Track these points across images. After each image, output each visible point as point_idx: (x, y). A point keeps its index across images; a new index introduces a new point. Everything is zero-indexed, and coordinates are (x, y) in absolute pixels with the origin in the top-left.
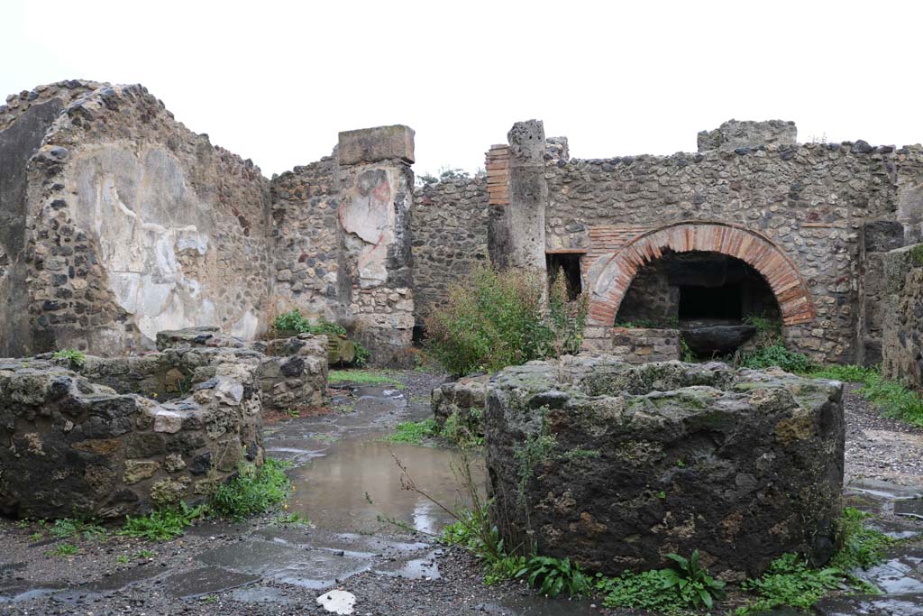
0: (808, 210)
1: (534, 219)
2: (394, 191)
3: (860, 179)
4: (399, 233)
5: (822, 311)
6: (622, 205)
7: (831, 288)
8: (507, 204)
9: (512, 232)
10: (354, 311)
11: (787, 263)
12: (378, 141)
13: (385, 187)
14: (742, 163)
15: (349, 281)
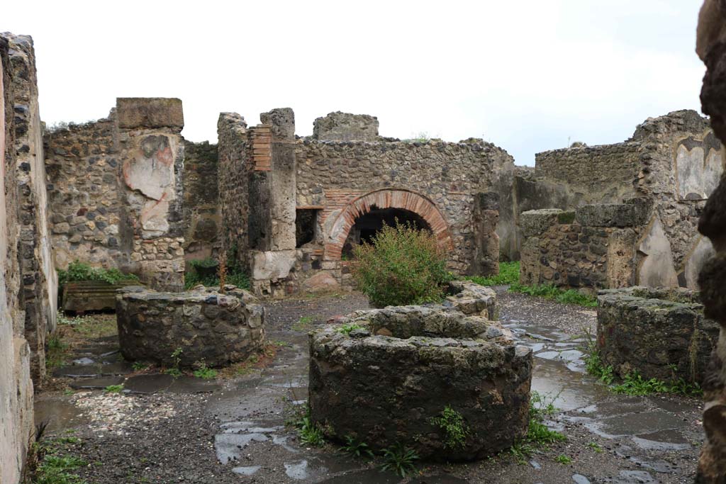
0: (451, 183)
1: (288, 184)
2: (175, 155)
3: (476, 166)
4: (179, 191)
5: (458, 244)
6: (347, 175)
7: (462, 231)
8: (269, 171)
9: (273, 193)
10: (136, 258)
11: (440, 216)
12: (158, 110)
13: (167, 151)
14: (417, 152)
15: (130, 232)
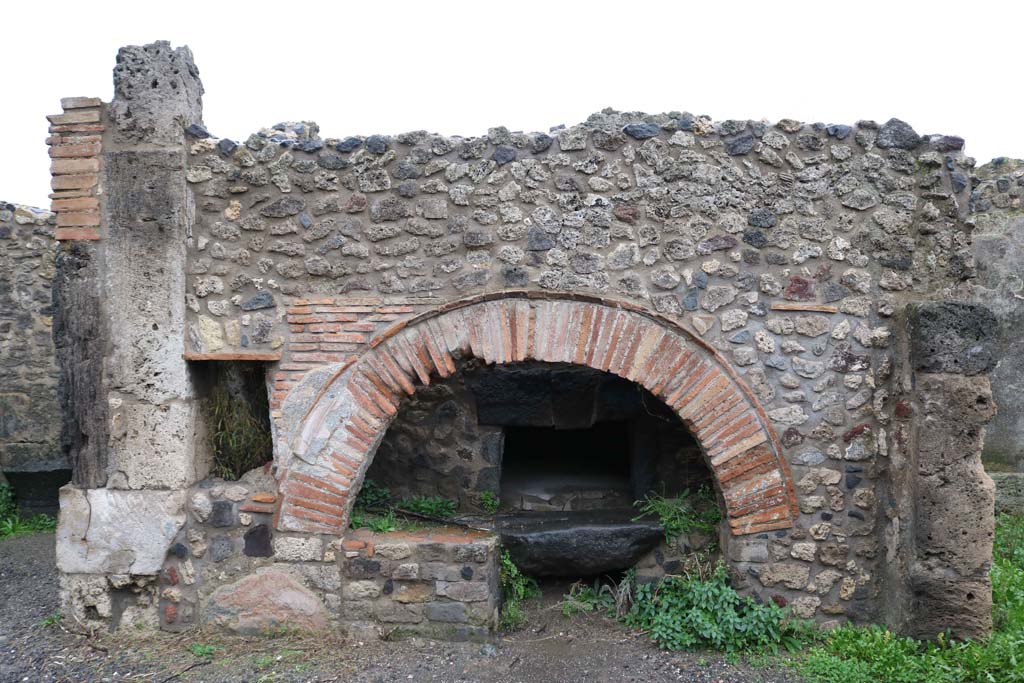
0: (786, 271)
1: (159, 279)
3: (897, 206)
5: (814, 501)
6: (363, 248)
7: (834, 449)
8: (96, 241)
9: (109, 308)
11: (739, 394)
14: (640, 158)
